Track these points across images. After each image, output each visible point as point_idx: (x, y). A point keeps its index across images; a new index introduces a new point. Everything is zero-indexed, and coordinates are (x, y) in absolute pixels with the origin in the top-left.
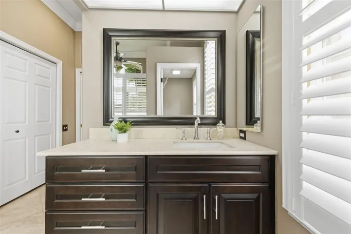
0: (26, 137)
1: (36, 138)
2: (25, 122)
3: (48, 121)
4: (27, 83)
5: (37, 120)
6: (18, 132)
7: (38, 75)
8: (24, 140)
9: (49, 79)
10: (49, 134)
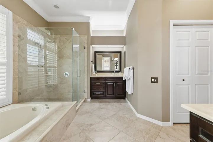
0: (189, 85)
1: (197, 86)
2: (188, 74)
3: (208, 74)
4: (190, 47)
5: (197, 73)
6: (184, 80)
7: (198, 40)
8: (188, 86)
9: (207, 40)
10: (208, 85)
